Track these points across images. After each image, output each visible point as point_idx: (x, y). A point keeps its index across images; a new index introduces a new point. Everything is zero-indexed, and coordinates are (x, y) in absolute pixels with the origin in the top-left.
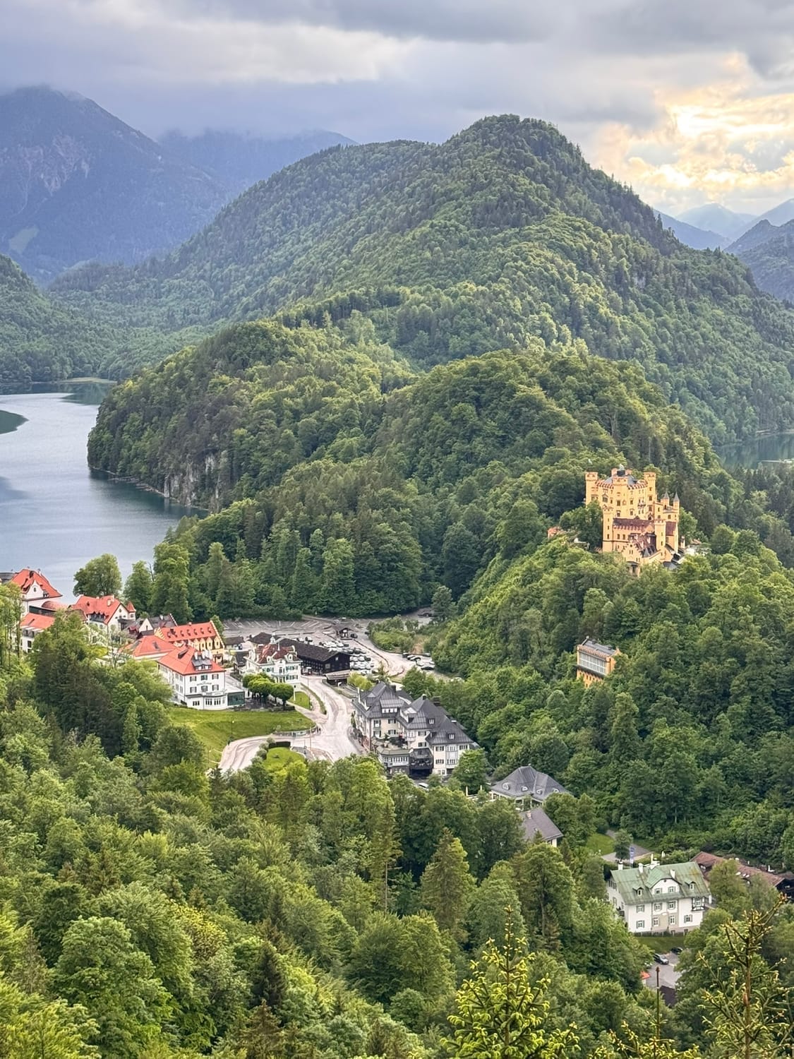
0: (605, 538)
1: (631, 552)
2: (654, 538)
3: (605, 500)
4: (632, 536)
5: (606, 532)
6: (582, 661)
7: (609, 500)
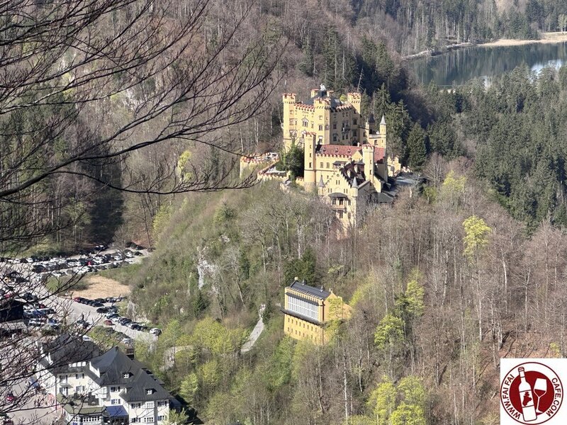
0: (307, 166)
1: (338, 182)
2: (361, 166)
3: (305, 124)
4: (337, 164)
5: (308, 160)
6: (290, 304)
7: (310, 125)
